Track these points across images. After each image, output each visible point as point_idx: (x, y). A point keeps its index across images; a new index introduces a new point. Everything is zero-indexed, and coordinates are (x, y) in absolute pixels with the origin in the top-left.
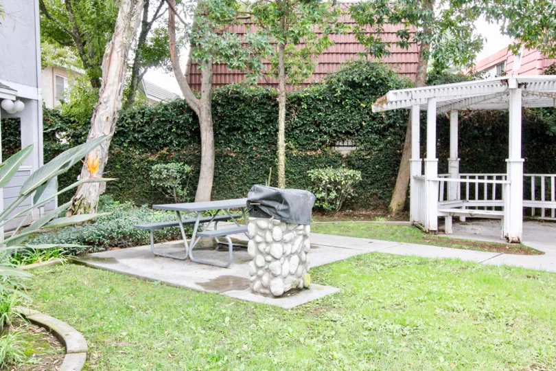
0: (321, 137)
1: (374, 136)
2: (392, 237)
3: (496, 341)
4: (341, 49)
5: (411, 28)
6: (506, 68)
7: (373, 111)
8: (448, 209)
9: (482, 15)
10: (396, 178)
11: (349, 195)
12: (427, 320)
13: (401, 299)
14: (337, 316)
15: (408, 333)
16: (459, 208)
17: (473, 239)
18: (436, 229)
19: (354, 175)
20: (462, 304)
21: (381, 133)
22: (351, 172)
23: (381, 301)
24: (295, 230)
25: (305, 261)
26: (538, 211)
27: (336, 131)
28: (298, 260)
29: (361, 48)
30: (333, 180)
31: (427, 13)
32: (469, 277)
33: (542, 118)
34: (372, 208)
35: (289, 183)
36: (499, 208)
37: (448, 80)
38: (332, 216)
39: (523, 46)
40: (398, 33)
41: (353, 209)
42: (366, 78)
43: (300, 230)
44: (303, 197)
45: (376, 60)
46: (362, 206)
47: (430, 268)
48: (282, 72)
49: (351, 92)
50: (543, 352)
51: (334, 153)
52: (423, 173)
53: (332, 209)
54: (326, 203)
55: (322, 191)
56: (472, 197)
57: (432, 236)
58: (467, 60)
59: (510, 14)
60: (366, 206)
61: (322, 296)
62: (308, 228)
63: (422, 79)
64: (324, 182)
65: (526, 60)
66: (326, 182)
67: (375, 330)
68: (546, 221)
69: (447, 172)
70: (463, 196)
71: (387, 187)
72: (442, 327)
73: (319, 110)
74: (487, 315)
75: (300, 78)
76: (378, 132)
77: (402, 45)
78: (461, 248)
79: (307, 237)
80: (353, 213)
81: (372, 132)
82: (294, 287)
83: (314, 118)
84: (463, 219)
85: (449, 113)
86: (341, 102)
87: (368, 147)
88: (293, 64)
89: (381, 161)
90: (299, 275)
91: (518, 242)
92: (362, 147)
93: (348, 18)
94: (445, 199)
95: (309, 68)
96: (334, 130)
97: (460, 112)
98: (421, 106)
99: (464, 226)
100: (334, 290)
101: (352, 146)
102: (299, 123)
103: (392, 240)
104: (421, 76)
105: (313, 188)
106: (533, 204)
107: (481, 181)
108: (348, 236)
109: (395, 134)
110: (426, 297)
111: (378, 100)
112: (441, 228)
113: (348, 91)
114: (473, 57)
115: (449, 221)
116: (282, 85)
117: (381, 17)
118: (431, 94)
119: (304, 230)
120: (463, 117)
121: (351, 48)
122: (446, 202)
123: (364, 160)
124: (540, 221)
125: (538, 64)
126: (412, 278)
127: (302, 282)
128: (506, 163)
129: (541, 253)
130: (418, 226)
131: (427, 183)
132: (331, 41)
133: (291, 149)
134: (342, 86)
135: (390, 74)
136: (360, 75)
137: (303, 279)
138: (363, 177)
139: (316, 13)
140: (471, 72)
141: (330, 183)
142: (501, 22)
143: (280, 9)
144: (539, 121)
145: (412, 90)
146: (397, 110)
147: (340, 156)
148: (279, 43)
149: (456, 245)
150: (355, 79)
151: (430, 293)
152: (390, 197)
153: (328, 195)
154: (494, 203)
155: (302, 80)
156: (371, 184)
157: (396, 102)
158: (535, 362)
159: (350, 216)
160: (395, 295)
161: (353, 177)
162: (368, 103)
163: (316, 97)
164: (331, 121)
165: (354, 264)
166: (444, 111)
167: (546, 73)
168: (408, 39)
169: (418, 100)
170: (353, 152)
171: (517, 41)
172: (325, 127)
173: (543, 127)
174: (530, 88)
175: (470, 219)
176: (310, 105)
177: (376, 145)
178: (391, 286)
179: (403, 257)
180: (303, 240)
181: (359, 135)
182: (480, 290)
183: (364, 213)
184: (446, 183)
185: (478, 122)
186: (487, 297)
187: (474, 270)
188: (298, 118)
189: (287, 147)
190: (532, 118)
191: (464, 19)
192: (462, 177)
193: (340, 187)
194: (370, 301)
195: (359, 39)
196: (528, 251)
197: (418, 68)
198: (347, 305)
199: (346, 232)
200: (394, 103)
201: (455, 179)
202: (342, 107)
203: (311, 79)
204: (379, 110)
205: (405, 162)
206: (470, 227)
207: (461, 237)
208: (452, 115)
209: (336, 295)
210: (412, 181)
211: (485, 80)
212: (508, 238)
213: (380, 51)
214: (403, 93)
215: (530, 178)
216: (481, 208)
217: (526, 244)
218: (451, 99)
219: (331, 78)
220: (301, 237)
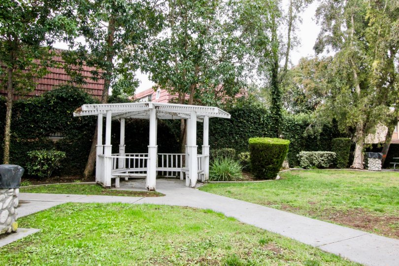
0: (38, 130)
1: (75, 131)
2: (83, 192)
3: (133, 248)
4: (56, 77)
5: (100, 70)
6: (152, 98)
7: (74, 116)
8: (118, 173)
9: (139, 69)
10: (88, 156)
11: (57, 167)
12: (95, 242)
13: (81, 231)
14: (34, 248)
15: (82, 252)
16: (124, 173)
17: (131, 190)
18: (110, 185)
19: (61, 154)
20: (118, 229)
21: (80, 129)
22: (58, 153)
23: (67, 233)
24: (7, 192)
25: (14, 213)
26: (165, 172)
27: (49, 127)
28: (8, 213)
29: (69, 78)
30: (45, 158)
31: (108, 63)
32: (124, 212)
33: (167, 124)
34: (73, 174)
35: (13, 160)
36: (145, 172)
37: (121, 101)
38: (45, 181)
39: (159, 88)
40: (91, 72)
41: (60, 176)
42: (71, 96)
43: (11, 192)
44: (14, 170)
45: (78, 86)
46: (66, 174)
47: (103, 209)
48: (10, 86)
49: (61, 104)
50: (157, 250)
51: (48, 141)
52: (103, 153)
53: (45, 176)
54: (41, 173)
55: (37, 165)
56: (132, 167)
57: (108, 190)
58: (131, 92)
59: (153, 70)
60: (68, 174)
61: (25, 236)
62: (17, 190)
63: (105, 99)
64: (39, 159)
65: (162, 94)
66: (41, 159)
67: (60, 254)
68: (169, 178)
69: (118, 152)
70: (127, 166)
71: (83, 161)
72: (104, 245)
73: (38, 113)
74: (131, 233)
75: (25, 91)
76: (78, 128)
77: (94, 79)
78: (123, 196)
79: (16, 197)
80: (59, 178)
81: (73, 128)
82: (4, 232)
83: (34, 118)
84: (127, 179)
85: (120, 119)
86: (54, 109)
87: (71, 137)
88: (19, 82)
89: (79, 146)
90: (9, 224)
91: (154, 190)
92: (67, 137)
93: (60, 59)
94: (117, 167)
95: (32, 86)
96: (48, 126)
97: (126, 119)
98: (103, 114)
99: (127, 183)
100: (35, 231)
101: (61, 136)
102: (23, 120)
103: (82, 194)
104: (105, 98)
105: (31, 163)
106: (162, 169)
107: (137, 158)
108: (54, 193)
109: (88, 130)
110: (97, 228)
111: (77, 109)
112: (113, 185)
113: (58, 102)
114: (134, 90)
115: (118, 181)
116: (10, 95)
117: (81, 61)
118: (109, 108)
119: (14, 192)
120: (128, 122)
121: (64, 77)
122: (117, 170)
123: (68, 145)
124: (166, 178)
125: (167, 97)
126: (90, 217)
127: (10, 228)
128: (148, 148)
129: (164, 195)
130: (100, 185)
131: (105, 159)
132: (49, 71)
133: (16, 138)
134: (54, 99)
135: (86, 95)
136: (67, 94)
137: (12, 226)
138: (66, 155)
139: (36, 52)
140: (133, 98)
141: (44, 159)
142: (148, 73)
143: (9, 46)
144: (166, 126)
145: (98, 105)
146: (90, 116)
147: (52, 142)
148: (8, 67)
149: (120, 194)
150: (64, 96)
151: (100, 225)
152: (84, 168)
153: (42, 167)
154: (143, 169)
155: (27, 93)
156: (72, 160)
157: (89, 111)
158: (152, 257)
159: (58, 181)
160: (78, 229)
161: (60, 156)
162: (72, 111)
163: (36, 104)
164: (46, 120)
165: (54, 211)
166: (117, 118)
167: (170, 102)
168: (97, 76)
169: (102, 111)
170: (61, 140)
171: (157, 85)
172: (42, 124)
173: (168, 129)
174: (161, 109)
175: (131, 179)
176: (32, 110)
177: (77, 136)
178: (76, 223)
179: (87, 204)
180: (13, 199)
181: (65, 130)
182: (129, 219)
183: (67, 177)
184: (117, 159)
185: (136, 125)
186: (132, 223)
187: (128, 208)
188: (22, 117)
189: (12, 136)
190: (163, 124)
191: (130, 69)
192: (127, 155)
193: (50, 162)
194: (60, 235)
195: (67, 72)
196: (158, 195)
197: (103, 93)
198: (43, 240)
199: (52, 190)
200: (87, 112)
201: (122, 156)
202: (55, 112)
203: (33, 93)
204: (78, 115)
205: (94, 147)
206: (129, 183)
207: (124, 189)
208: (122, 120)
209: (36, 234)
210: (97, 158)
211: (140, 103)
212: (148, 188)
213: (80, 81)
214: (92, 106)
215: (161, 155)
216: (137, 172)
217: (158, 191)
218: (121, 111)
219: (48, 93)
220: (11, 198)
